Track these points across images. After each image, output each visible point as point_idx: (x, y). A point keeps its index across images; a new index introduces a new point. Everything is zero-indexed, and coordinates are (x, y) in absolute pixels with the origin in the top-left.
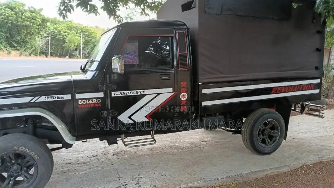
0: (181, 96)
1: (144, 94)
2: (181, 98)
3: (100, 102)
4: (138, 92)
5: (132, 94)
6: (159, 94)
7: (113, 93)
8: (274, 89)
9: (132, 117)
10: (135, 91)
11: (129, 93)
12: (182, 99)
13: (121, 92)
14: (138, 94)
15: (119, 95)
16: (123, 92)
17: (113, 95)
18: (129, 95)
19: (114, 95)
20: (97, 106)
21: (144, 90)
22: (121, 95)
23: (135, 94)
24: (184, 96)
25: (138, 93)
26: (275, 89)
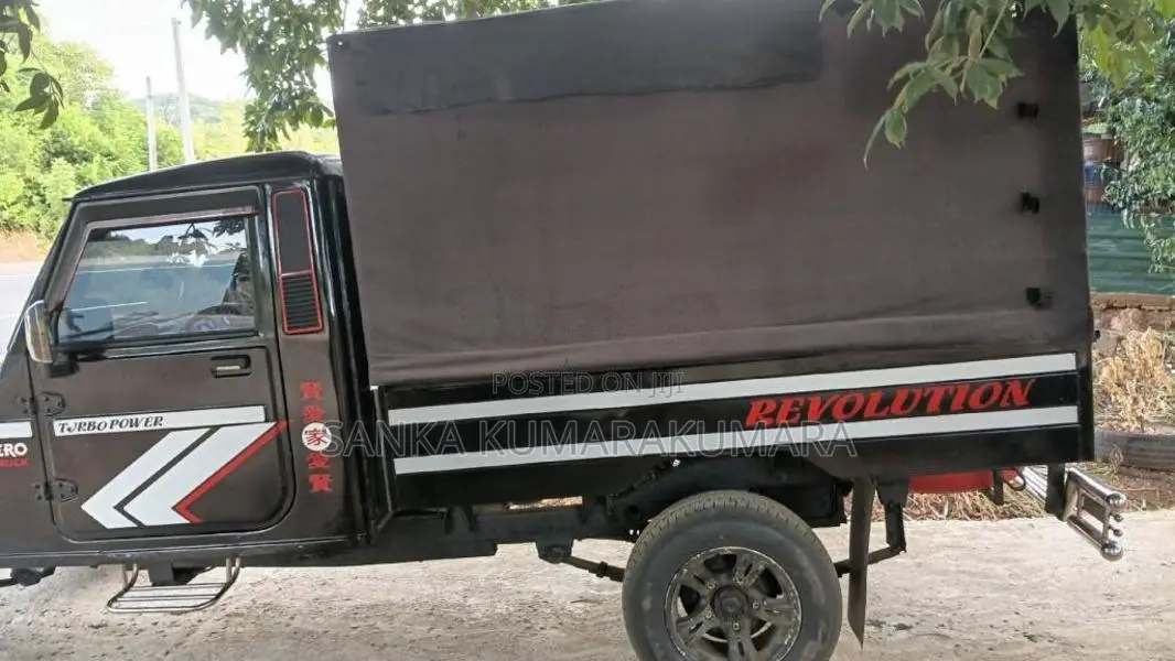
0: (304, 436)
1: (158, 427)
2: (305, 442)
3: (23, 453)
4: (137, 420)
5: (116, 429)
6: (215, 428)
7: (57, 425)
8: (757, 407)
9: (126, 508)
10: (129, 417)
11: (109, 425)
12: (312, 447)
13: (83, 420)
14: (138, 429)
15: (76, 432)
16: (87, 420)
17: (58, 433)
18: (108, 430)
19: (62, 430)
20: (16, 465)
21: (156, 415)
22: (82, 432)
23: (128, 429)
24: (318, 437)
25: (137, 426)
26: (764, 406)
